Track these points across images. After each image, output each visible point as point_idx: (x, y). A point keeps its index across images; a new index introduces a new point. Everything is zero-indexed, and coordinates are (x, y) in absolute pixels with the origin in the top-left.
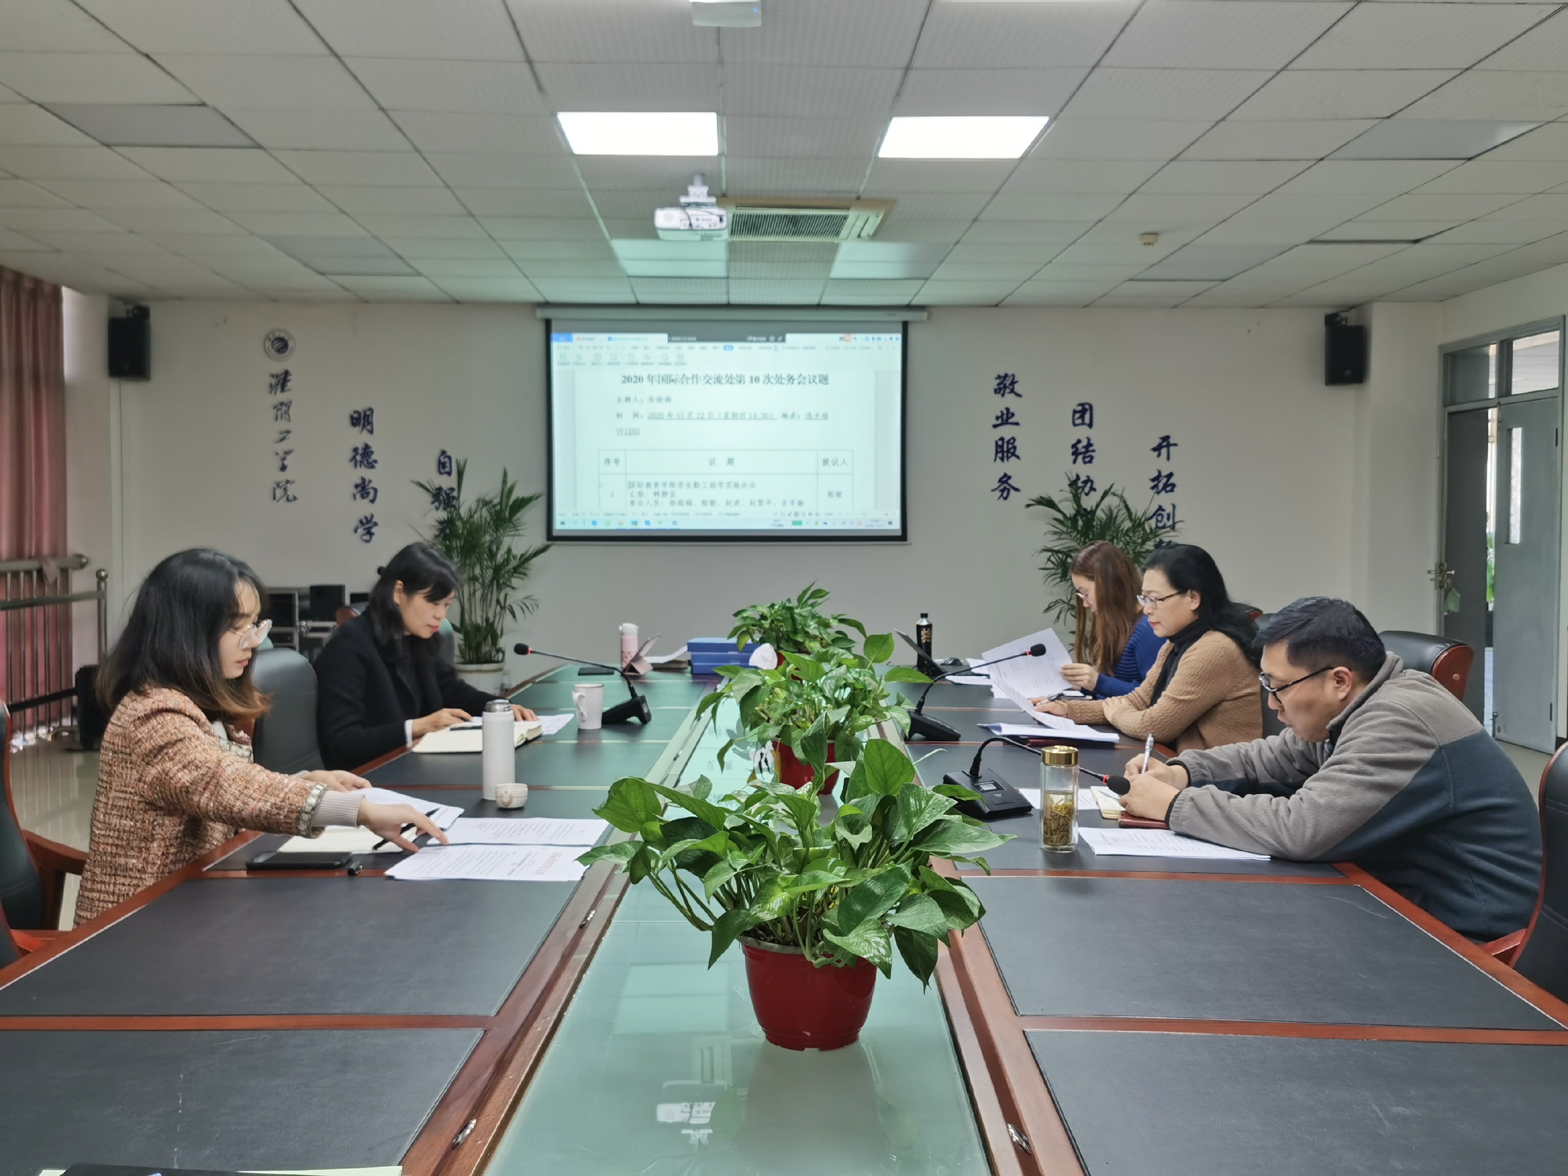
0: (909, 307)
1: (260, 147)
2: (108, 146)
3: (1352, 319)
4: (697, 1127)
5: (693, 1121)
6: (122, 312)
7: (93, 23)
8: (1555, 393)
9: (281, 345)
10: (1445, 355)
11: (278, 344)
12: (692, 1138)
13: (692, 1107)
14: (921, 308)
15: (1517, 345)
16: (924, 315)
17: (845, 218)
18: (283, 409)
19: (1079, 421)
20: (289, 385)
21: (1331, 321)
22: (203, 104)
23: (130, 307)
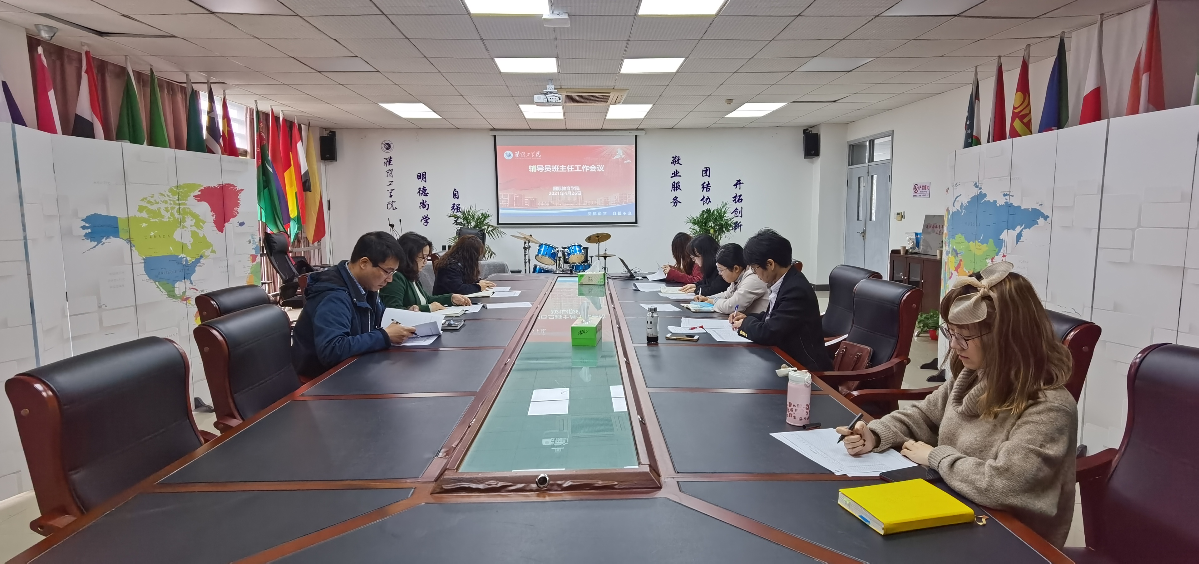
0: (637, 129)
1: (379, 72)
2: (320, 72)
3: (814, 131)
4: (557, 447)
5: (555, 445)
6: (325, 134)
7: (314, 28)
8: (889, 161)
9: (388, 146)
10: (850, 145)
11: (387, 146)
12: (556, 451)
13: (555, 440)
14: (643, 129)
15: (876, 142)
16: (643, 133)
17: (610, 96)
18: (390, 172)
19: (705, 175)
20: (392, 163)
21: (806, 132)
22: (357, 57)
23: (328, 132)
